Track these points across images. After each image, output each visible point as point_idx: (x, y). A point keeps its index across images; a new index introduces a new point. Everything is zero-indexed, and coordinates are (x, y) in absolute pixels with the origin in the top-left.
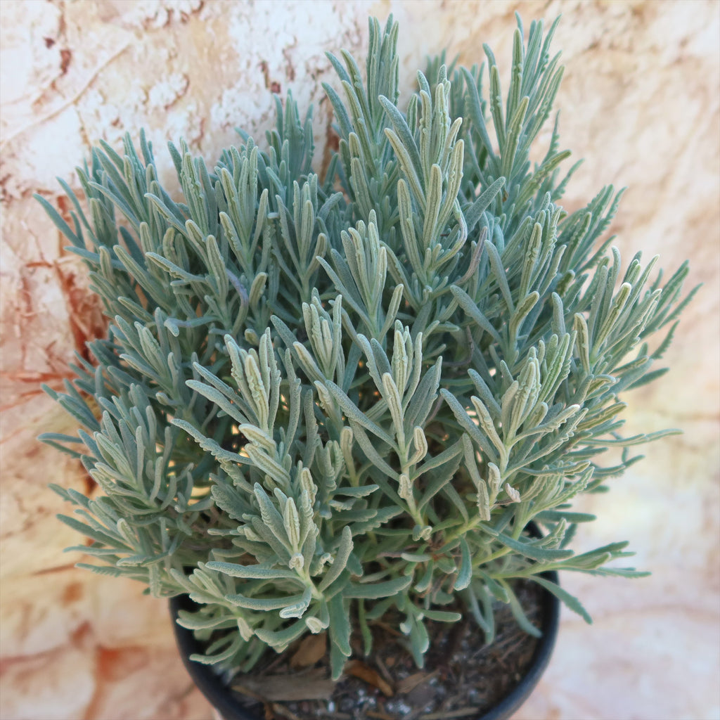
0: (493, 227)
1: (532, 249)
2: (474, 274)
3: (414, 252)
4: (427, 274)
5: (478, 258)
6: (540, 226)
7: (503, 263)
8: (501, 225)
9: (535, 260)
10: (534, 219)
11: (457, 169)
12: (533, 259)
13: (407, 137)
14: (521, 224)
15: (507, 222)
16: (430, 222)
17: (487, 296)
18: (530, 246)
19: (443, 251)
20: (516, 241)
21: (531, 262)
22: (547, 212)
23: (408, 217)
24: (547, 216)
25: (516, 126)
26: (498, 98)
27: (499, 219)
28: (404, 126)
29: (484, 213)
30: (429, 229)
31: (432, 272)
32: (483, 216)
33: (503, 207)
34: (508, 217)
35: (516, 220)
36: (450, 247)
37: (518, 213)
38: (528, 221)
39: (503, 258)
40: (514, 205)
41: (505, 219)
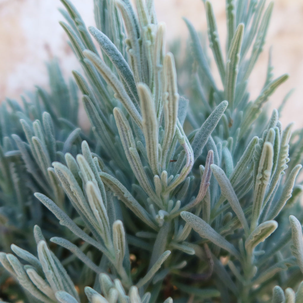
0: (221, 150)
1: (263, 171)
2: (205, 197)
3: (144, 180)
4: (162, 198)
5: (207, 181)
6: (270, 145)
7: (232, 185)
8: (229, 147)
9: (267, 183)
10: (262, 139)
11: (170, 89)
12: (264, 182)
13: (122, 67)
14: (248, 145)
15: (234, 144)
16: (152, 150)
17: (222, 213)
18: (260, 168)
19: (172, 176)
20: (243, 162)
21: (262, 185)
22: (276, 130)
23: (130, 146)
24: (276, 134)
25: (234, 56)
26: (215, 33)
27: (227, 142)
28: (118, 55)
29: (210, 137)
30: (152, 157)
31: (166, 196)
32: (209, 141)
33: (230, 132)
34: (235, 140)
35: (242, 143)
36: (179, 173)
37: (244, 135)
38: (255, 141)
39: (232, 180)
40: (239, 129)
41: (232, 142)
